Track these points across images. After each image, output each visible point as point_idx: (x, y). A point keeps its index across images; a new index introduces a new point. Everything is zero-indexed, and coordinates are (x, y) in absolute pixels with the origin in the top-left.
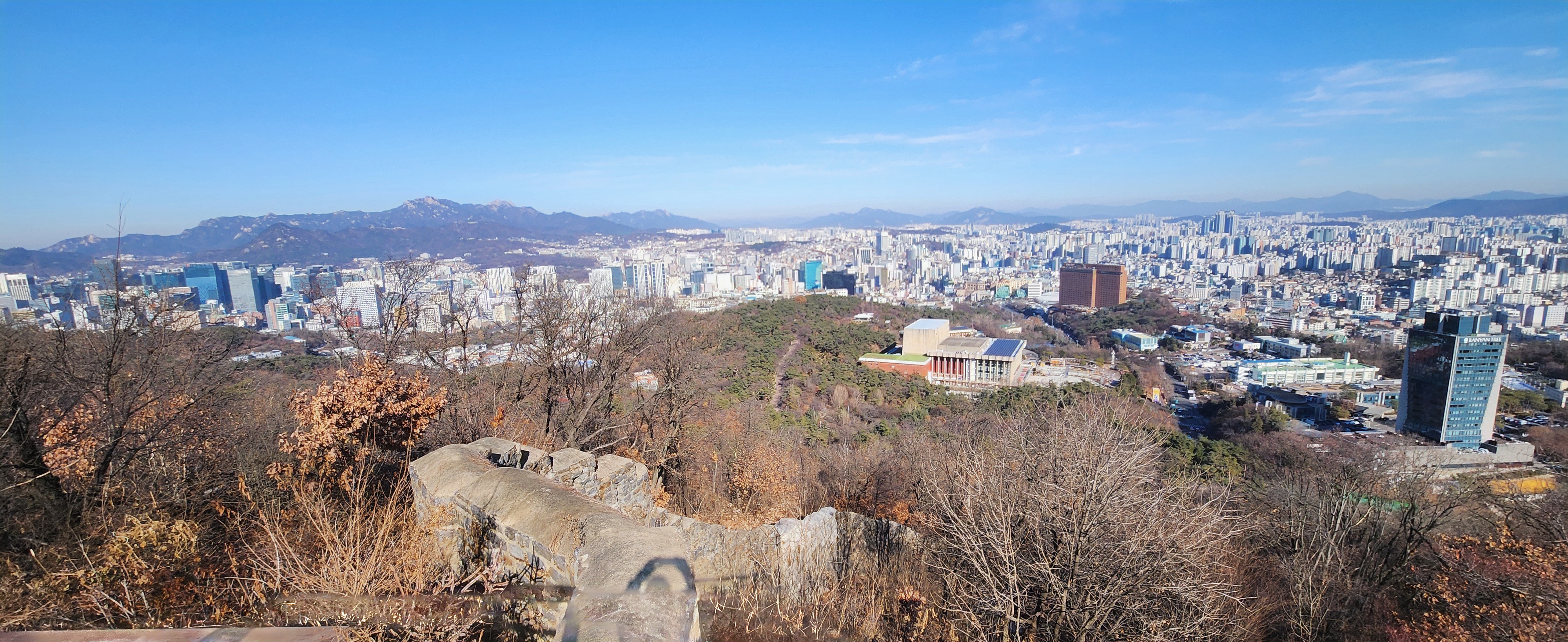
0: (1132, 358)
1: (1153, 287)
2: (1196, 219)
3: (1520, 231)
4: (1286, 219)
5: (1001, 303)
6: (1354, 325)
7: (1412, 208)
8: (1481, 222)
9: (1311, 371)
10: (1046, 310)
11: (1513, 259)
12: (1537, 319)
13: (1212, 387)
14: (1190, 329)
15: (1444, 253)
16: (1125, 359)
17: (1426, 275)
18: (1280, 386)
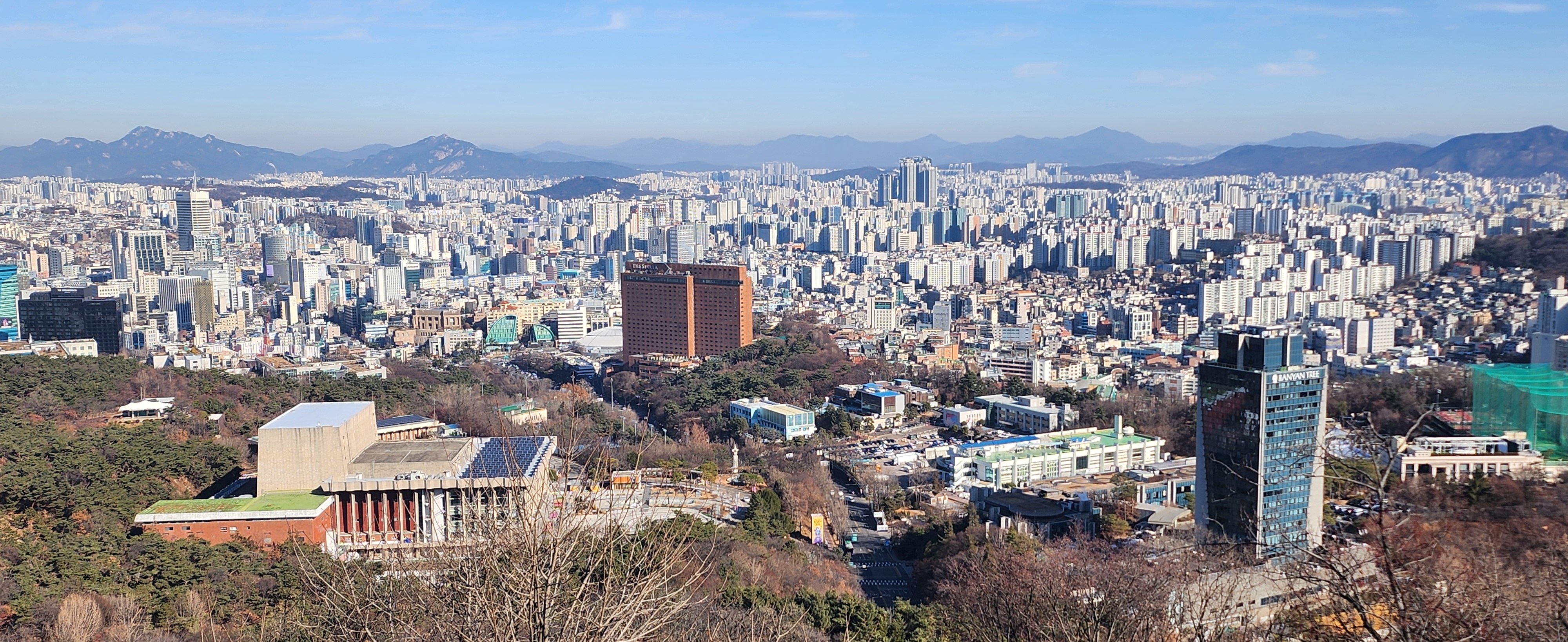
0: (771, 458)
1: (802, 310)
2: (868, 173)
3: (1332, 199)
4: (1011, 176)
5: (504, 357)
6: (1124, 366)
7: (1192, 160)
8: (1283, 183)
9: (1067, 455)
10: (597, 367)
11: (1327, 246)
12: (1362, 343)
13: (913, 501)
14: (870, 390)
15: (1239, 235)
16: (757, 461)
17: (1219, 273)
18: (1022, 487)
